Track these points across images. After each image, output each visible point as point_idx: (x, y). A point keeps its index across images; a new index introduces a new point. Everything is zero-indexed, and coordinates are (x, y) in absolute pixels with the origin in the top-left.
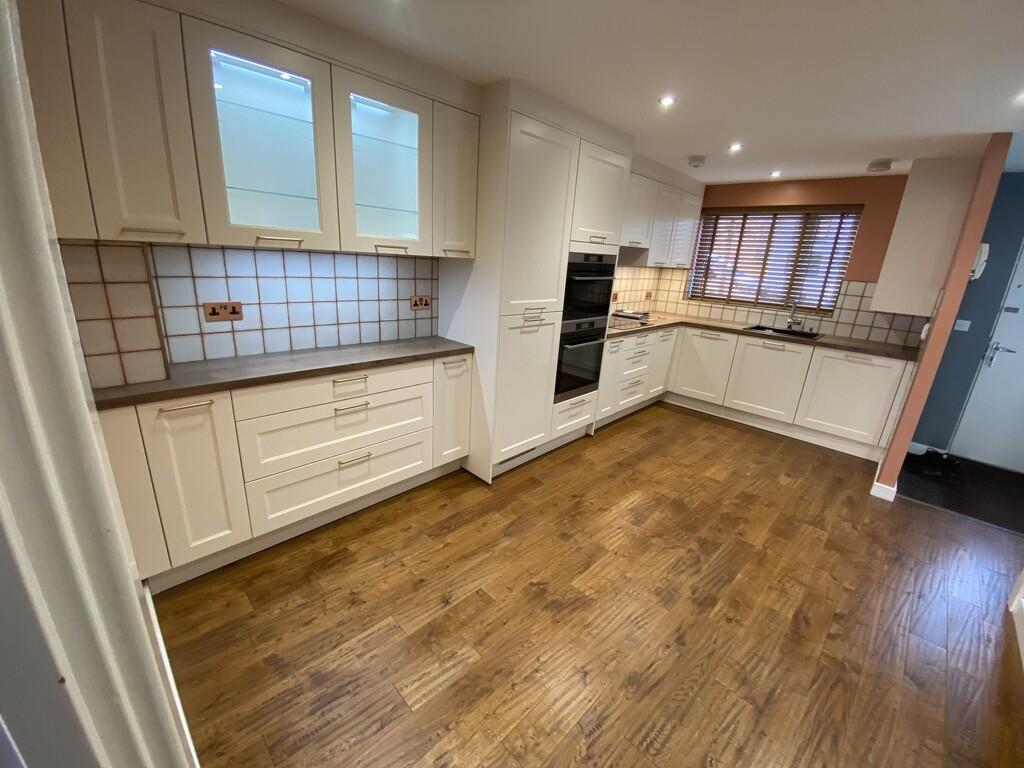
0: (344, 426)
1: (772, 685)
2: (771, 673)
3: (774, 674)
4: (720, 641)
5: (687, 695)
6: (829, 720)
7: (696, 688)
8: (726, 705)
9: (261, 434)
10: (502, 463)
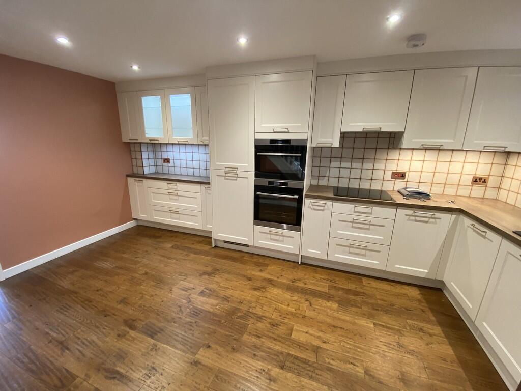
0: (172, 199)
1: (72, 349)
2: (79, 350)
3: (77, 351)
4: (104, 331)
5: (78, 318)
6: (43, 372)
7: (80, 321)
8: (68, 330)
9: (153, 193)
10: (225, 242)
